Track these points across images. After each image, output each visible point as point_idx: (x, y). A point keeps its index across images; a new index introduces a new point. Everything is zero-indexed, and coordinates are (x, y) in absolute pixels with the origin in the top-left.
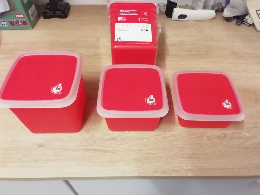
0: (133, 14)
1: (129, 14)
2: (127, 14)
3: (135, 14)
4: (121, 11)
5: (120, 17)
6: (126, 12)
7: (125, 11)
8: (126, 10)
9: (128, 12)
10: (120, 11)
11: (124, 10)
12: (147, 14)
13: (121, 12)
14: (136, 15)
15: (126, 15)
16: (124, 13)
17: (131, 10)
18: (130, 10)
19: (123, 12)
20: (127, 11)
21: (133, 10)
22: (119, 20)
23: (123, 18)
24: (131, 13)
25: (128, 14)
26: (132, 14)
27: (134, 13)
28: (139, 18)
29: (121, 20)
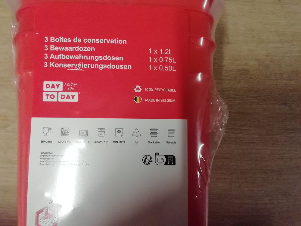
0: (110, 66)
1: (93, 62)
2: (85, 66)
3: (121, 67)
4: (56, 44)
5: (51, 83)
6: (78, 53)
7: (76, 45)
8: (79, 40)
9: (89, 49)
10: (49, 44)
11: (69, 40)
12: (172, 60)
13: (57, 49)
14: (125, 67)
15: (79, 67)
16: (67, 57)
17: (102, 41)
18: (98, 41)
19: (65, 53)
20: (82, 45)
21: (113, 41)
22: (50, 100)
23: (65, 89)
24: (101, 58)
25: (86, 62)
26: (107, 62)
27: (117, 58)
28: (138, 89)
29: (55, 100)
